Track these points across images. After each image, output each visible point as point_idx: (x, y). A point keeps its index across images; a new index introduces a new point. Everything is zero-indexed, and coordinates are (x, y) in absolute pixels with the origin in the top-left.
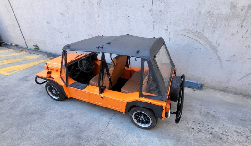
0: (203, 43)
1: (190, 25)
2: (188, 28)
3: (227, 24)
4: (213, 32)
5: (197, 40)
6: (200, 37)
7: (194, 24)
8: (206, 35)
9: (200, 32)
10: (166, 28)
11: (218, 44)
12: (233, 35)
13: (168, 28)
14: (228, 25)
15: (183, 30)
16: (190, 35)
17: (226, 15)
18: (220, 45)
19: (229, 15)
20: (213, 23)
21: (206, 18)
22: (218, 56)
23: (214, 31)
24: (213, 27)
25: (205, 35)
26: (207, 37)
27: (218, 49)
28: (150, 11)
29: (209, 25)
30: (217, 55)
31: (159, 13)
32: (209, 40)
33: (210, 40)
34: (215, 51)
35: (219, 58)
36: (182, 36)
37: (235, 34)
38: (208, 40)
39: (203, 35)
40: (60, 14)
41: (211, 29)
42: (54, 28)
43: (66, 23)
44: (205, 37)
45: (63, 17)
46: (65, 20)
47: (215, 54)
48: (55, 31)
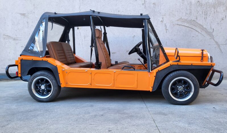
0: (199, 30)
1: (184, 14)
2: (183, 18)
3: (215, 10)
4: (205, 19)
5: (193, 28)
6: (195, 25)
7: (187, 14)
8: (200, 22)
9: (195, 20)
10: (161, 19)
11: (212, 29)
12: (223, 20)
13: (163, 19)
14: (217, 11)
15: (178, 20)
16: (186, 24)
17: (213, 3)
19: (215, 2)
20: (204, 10)
21: (197, 7)
24: (204, 14)
25: (199, 23)
26: (202, 24)
27: (214, 34)
28: (143, 4)
29: (201, 13)
30: (214, 40)
31: (152, 5)
33: (204, 27)
34: (211, 37)
35: (217, 43)
36: (178, 26)
37: (224, 19)
39: (197, 23)
40: (21, 15)
41: (204, 16)
42: (4, 35)
43: (28, 27)
44: (200, 24)
45: (24, 19)
46: (27, 22)
47: (212, 40)
48: (5, 39)
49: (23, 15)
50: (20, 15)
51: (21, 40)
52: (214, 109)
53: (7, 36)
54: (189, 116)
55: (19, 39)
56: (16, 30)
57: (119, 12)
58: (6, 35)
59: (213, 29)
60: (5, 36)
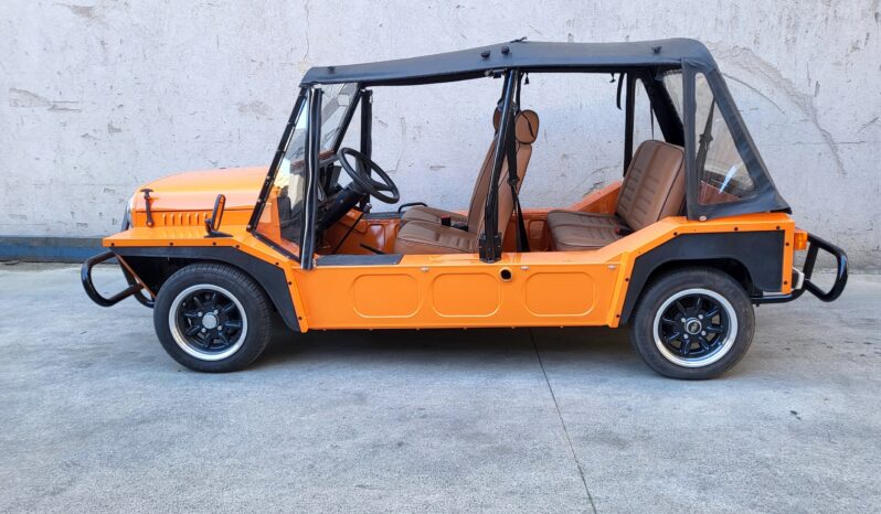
0: (764, 87)
1: (710, 24)
2: (703, 39)
3: (831, 13)
4: (791, 43)
5: (741, 78)
6: (750, 66)
7: (722, 23)
8: (770, 57)
9: (749, 49)
11: (813, 85)
12: (855, 48)
14: (835, 17)
18: (821, 88)
20: (787, 12)
22: (821, 130)
23: (795, 40)
24: (788, 27)
25: (765, 58)
26: (775, 64)
27: (818, 102)
29: (774, 19)
30: (817, 125)
32: (782, 73)
33: (785, 74)
34: (808, 114)
35: (826, 135)
37: (861, 45)
38: (780, 76)
39: (758, 58)
40: (76, 13)
41: (784, 32)
42: (13, 90)
43: (106, 59)
44: (768, 66)
45: (89, 29)
46: (103, 43)
47: (811, 126)
48: (17, 105)
49: (85, 11)
50: (70, 15)
51: (80, 111)
52: (793, 418)
53: (27, 92)
54: (706, 453)
55: (73, 107)
56: (59, 73)
57: (461, 9)
58: (20, 91)
59: (817, 85)
60: (15, 95)
